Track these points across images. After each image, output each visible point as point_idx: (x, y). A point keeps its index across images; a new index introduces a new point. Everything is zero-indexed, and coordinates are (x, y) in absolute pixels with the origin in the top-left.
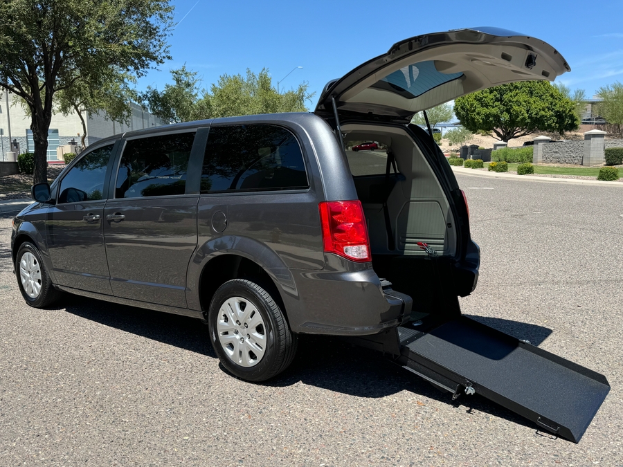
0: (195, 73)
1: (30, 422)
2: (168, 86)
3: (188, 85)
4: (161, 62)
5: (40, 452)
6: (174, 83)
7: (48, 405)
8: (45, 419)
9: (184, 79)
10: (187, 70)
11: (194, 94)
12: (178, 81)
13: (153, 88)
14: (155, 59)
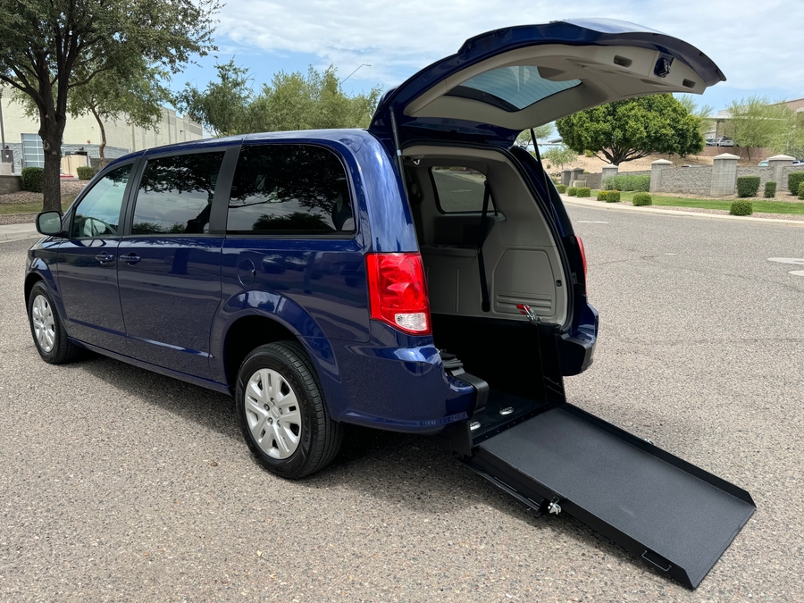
0: (247, 70)
1: (138, 511)
2: (213, 84)
3: (236, 84)
4: (204, 54)
5: (165, 549)
6: (219, 81)
7: (154, 489)
8: (156, 507)
9: (232, 75)
10: (236, 65)
11: (243, 96)
12: (224, 77)
13: (193, 85)
14: (197, 49)
